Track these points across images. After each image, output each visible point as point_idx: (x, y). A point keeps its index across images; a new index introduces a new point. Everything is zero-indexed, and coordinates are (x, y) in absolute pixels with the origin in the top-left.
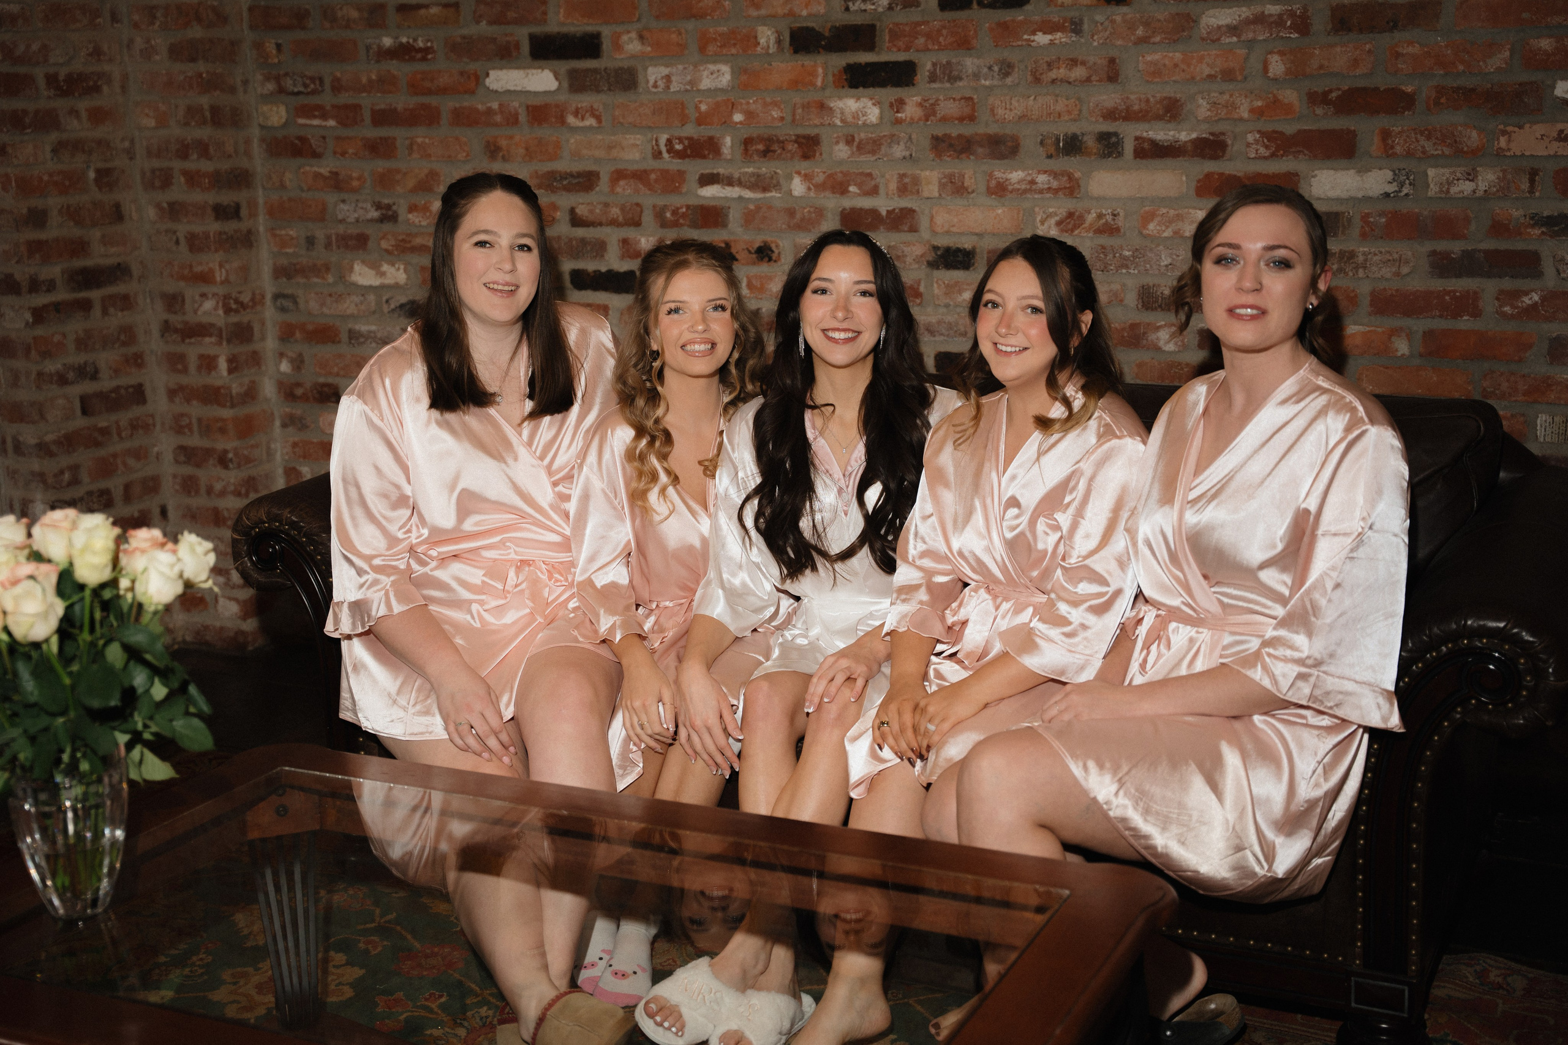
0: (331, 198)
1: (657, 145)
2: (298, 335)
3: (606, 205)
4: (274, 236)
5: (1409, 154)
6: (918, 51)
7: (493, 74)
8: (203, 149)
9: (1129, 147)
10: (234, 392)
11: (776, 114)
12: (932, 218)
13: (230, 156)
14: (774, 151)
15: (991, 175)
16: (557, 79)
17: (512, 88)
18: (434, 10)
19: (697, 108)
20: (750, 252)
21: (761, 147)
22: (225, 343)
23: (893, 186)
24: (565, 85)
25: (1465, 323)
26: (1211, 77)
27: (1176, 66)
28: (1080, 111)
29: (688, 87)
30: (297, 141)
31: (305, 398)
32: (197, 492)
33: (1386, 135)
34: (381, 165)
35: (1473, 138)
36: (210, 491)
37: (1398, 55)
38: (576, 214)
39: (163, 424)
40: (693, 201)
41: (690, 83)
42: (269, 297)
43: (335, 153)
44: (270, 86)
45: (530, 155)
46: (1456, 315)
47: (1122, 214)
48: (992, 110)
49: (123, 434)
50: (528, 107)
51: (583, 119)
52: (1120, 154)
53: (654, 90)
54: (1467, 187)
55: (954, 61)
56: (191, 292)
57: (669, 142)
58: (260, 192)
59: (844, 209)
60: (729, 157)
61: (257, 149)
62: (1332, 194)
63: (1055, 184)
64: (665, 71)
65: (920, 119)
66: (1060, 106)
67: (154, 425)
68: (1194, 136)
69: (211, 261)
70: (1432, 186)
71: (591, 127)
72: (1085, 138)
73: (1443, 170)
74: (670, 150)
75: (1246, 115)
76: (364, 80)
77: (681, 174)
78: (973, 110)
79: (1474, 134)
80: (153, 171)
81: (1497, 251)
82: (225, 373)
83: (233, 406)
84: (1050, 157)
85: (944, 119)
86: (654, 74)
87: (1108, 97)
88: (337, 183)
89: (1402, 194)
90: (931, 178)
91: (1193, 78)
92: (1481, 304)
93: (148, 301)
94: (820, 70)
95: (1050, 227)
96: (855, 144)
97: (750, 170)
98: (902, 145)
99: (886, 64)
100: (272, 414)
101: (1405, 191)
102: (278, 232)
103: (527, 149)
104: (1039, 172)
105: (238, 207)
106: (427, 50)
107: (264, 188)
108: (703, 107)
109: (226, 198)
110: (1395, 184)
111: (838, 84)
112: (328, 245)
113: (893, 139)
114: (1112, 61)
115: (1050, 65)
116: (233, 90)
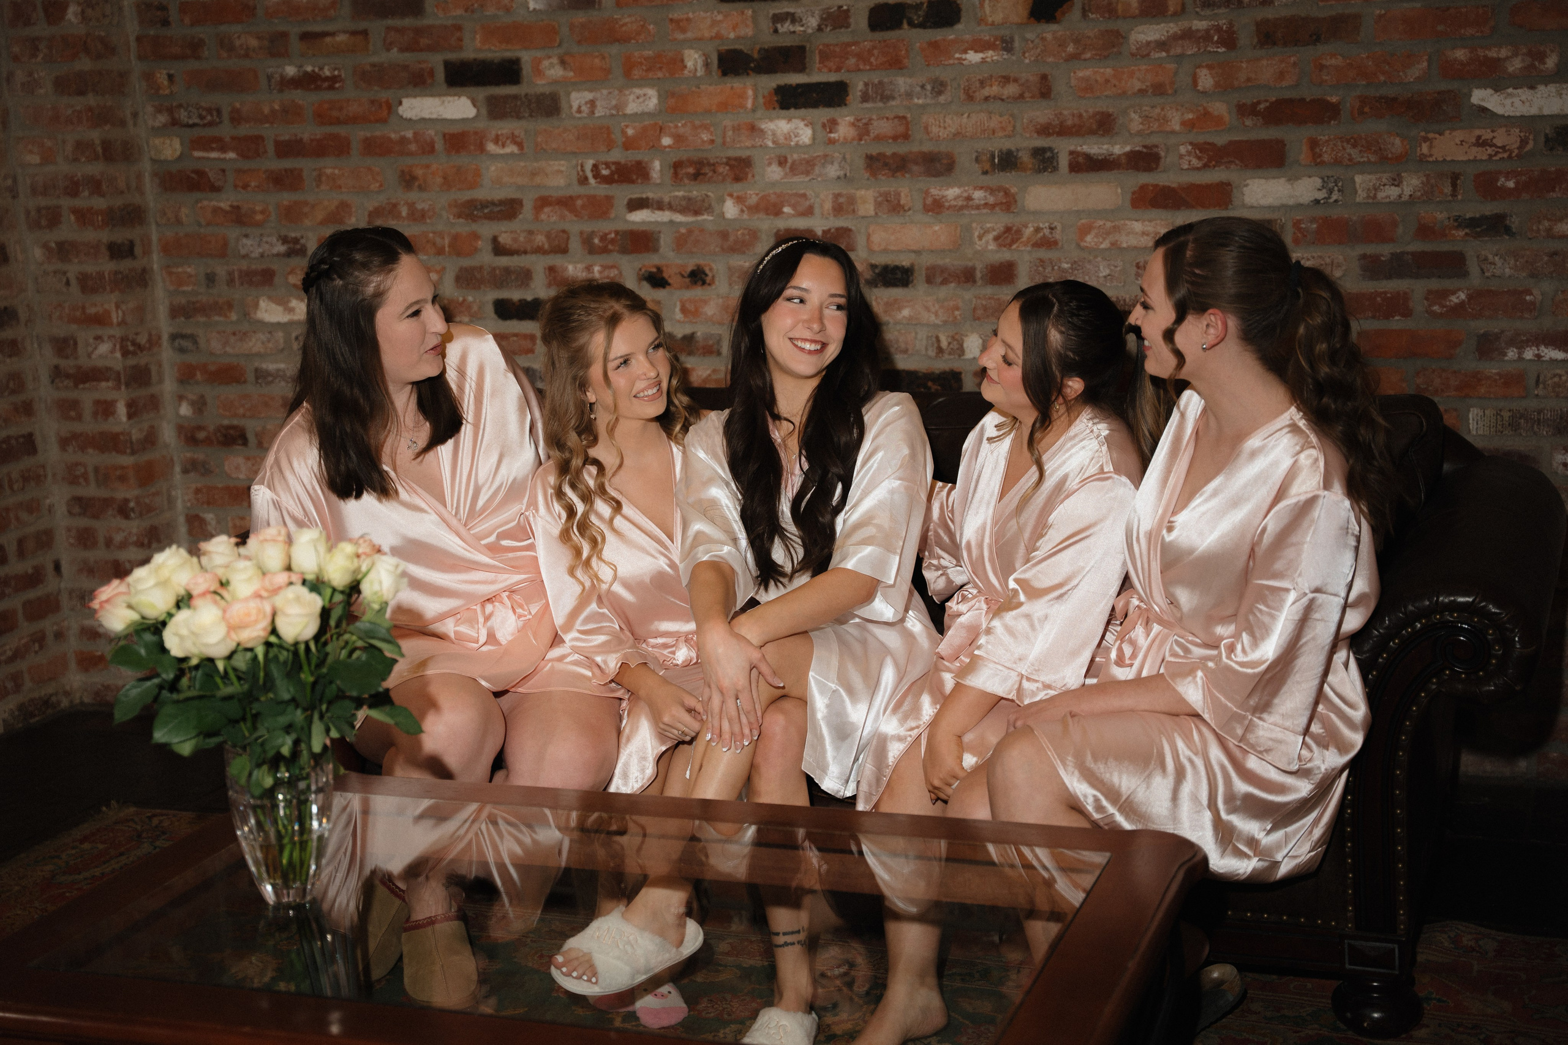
0: (232, 233)
1: (583, 171)
2: (199, 376)
3: (531, 232)
4: (170, 274)
5: (1337, 162)
6: (848, 71)
7: (406, 102)
8: (96, 186)
9: (1064, 161)
10: (134, 438)
11: (705, 136)
12: (869, 236)
13: (122, 192)
14: (705, 174)
15: (927, 192)
16: (475, 106)
17: (427, 116)
18: (341, 38)
19: (624, 132)
20: (683, 276)
21: (691, 170)
22: (123, 387)
23: (828, 206)
24: (484, 111)
25: (1397, 323)
26: (1142, 92)
27: (1107, 81)
28: (1014, 127)
29: (614, 112)
30: (193, 175)
31: (208, 441)
32: (95, 544)
33: (1313, 144)
34: (287, 198)
35: (1397, 145)
36: (109, 543)
37: (1322, 67)
38: (499, 243)
39: (54, 475)
40: (621, 226)
41: (617, 107)
42: (165, 337)
43: (236, 186)
44: (162, 119)
45: (447, 184)
46: (1388, 316)
47: (1059, 228)
48: (926, 128)
49: (15, 487)
50: (444, 135)
51: (503, 146)
52: (1055, 169)
53: (578, 115)
54: (1393, 192)
55: (886, 80)
56: (84, 336)
57: (595, 167)
58: (154, 227)
59: (779, 231)
60: (658, 181)
61: (149, 185)
62: (1264, 202)
63: (991, 200)
64: (589, 96)
65: (853, 139)
66: (994, 123)
67: (45, 476)
68: (1128, 149)
69: (107, 302)
70: (1360, 192)
71: (512, 154)
72: (1020, 154)
73: (1369, 177)
74: (597, 175)
75: (1177, 128)
76: (266, 111)
77: (609, 199)
78: (907, 129)
79: (1398, 141)
80: (39, 210)
81: (1423, 254)
82: (124, 419)
83: (133, 453)
84: (985, 173)
85: (879, 138)
86: (578, 99)
87: (1042, 113)
88: (238, 217)
89: (1331, 200)
90: (867, 199)
91: (1124, 93)
92: (1411, 304)
93: (36, 346)
94: (750, 92)
95: (987, 242)
96: (788, 165)
97: (680, 194)
98: (836, 166)
99: (818, 84)
100: (172, 460)
101: (1334, 197)
102: (174, 270)
103: (445, 178)
104: (975, 188)
105: (132, 244)
106: (334, 79)
107: (157, 224)
108: (630, 132)
109: (121, 235)
110: (1324, 191)
111: (768, 105)
112: (230, 282)
113: (826, 159)
114: (1044, 77)
115: (982, 83)
116: (123, 123)
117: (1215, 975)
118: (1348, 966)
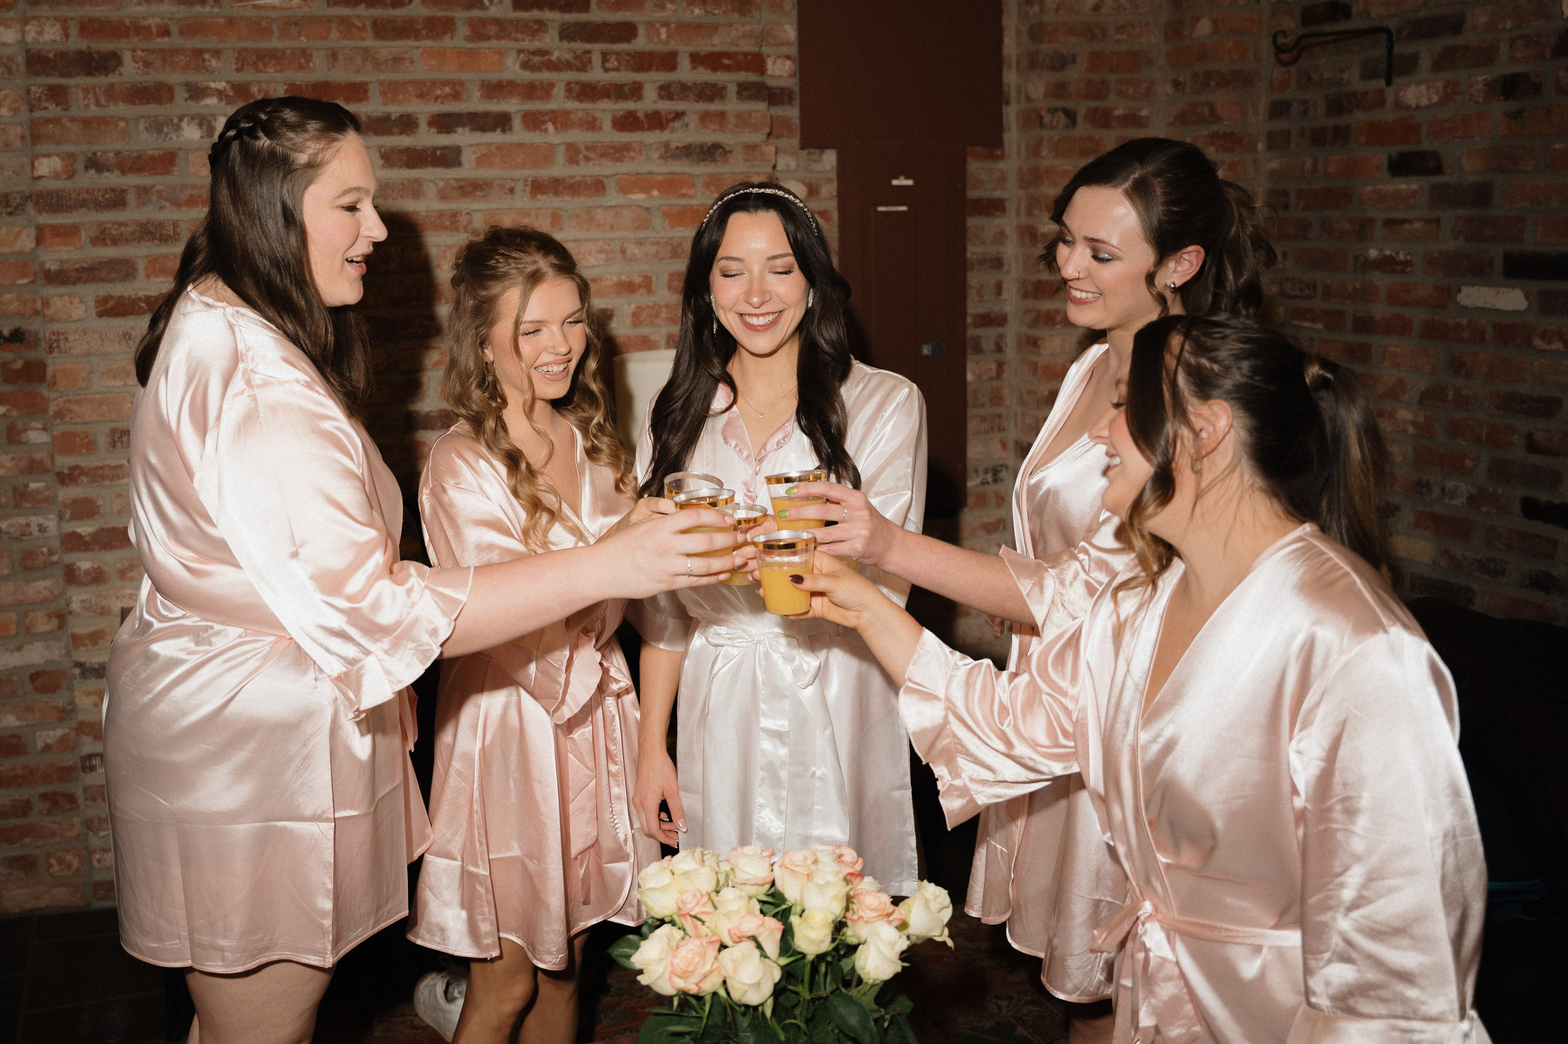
7: (1466, 290)
16: (1527, 298)
17: (1481, 305)
18: (1417, 225)
24: (1535, 305)
38: (1534, 440)
45: (1491, 374)
50: (1495, 325)
51: (1550, 342)
71: (1557, 352)
76: (1350, 289)
103: (1490, 368)
106: (1406, 263)
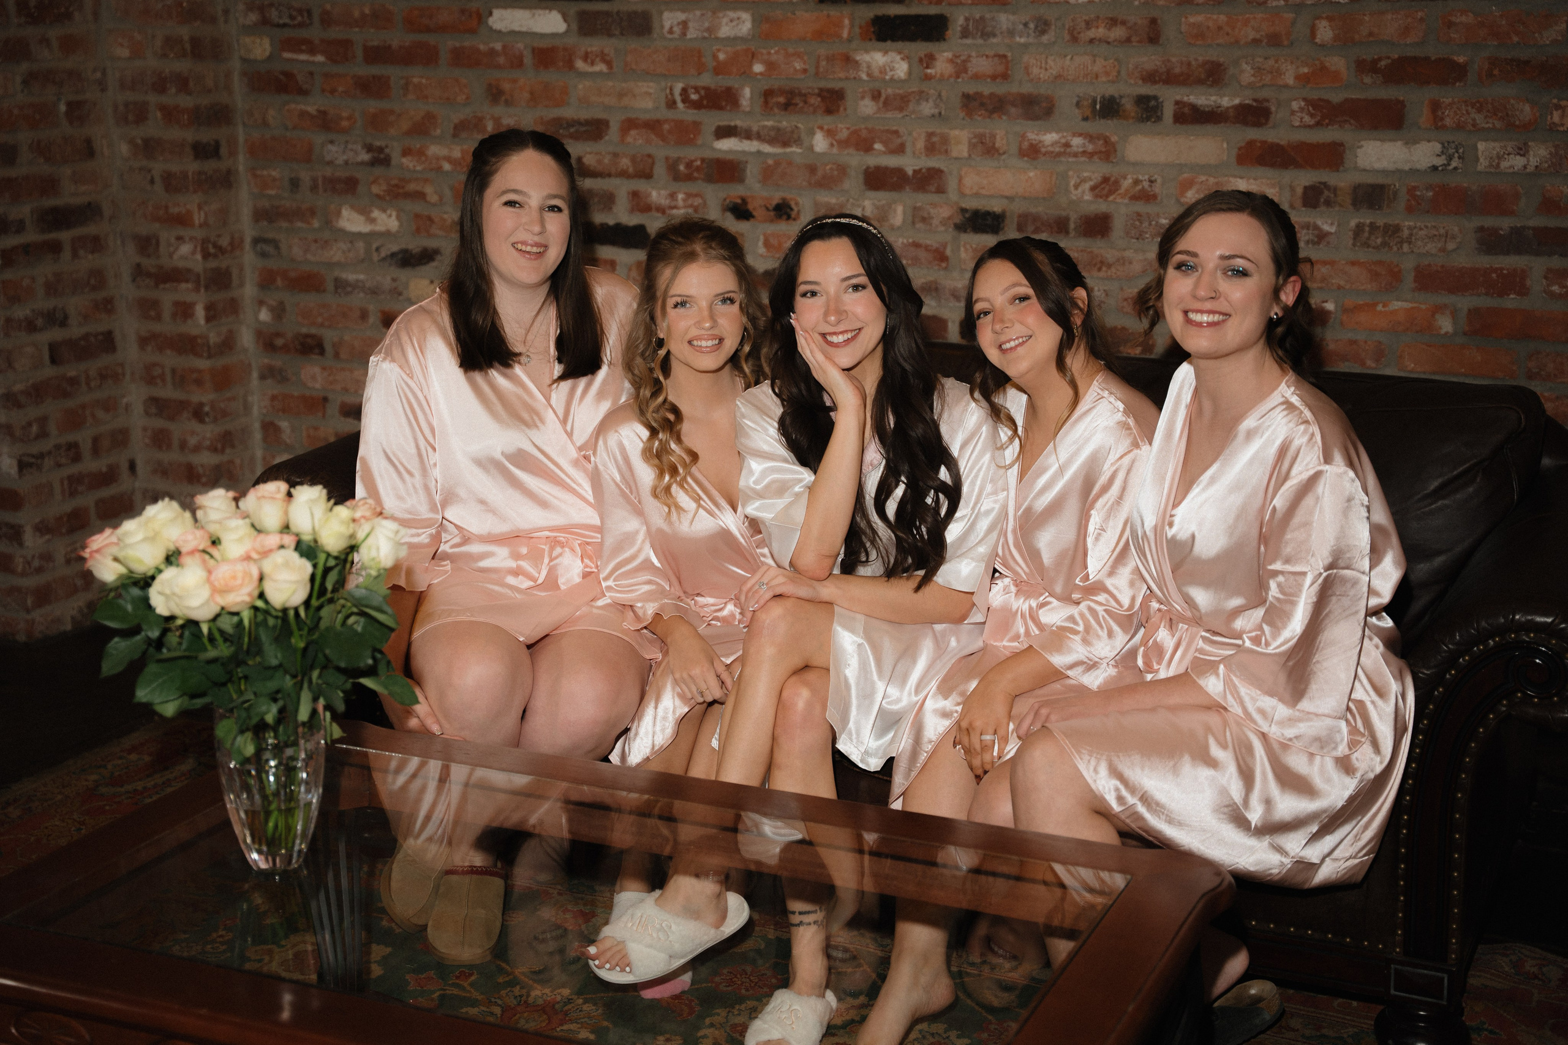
0: (319, 139)
1: (672, 94)
2: (279, 282)
3: (616, 155)
4: (255, 176)
5: (1459, 127)
6: (949, 4)
7: (497, 13)
8: (183, 84)
9: (1168, 112)
10: (211, 341)
11: (798, 65)
12: (960, 180)
13: (210, 91)
14: (796, 105)
15: (1023, 136)
16: (565, 21)
17: (517, 29)
19: (715, 57)
20: (767, 209)
21: (782, 100)
22: (202, 290)
23: (921, 144)
24: (574, 26)
25: (1511, 301)
26: (1256, 42)
27: (1220, 28)
28: (1119, 72)
29: (706, 35)
30: (281, 77)
31: (285, 349)
32: (169, 446)
33: (1435, 106)
34: (373, 105)
35: (1526, 111)
36: (183, 445)
37: (1450, 25)
38: (583, 164)
39: (133, 374)
40: (708, 154)
41: (708, 30)
42: (248, 240)
43: (323, 91)
44: (253, 17)
45: (534, 99)
46: (1502, 293)
47: (1159, 181)
48: (1026, 68)
49: (93, 384)
50: (533, 50)
51: (592, 64)
52: (1159, 119)
53: (670, 36)
54: (1518, 162)
55: (988, 16)
56: (166, 235)
57: (684, 91)
58: (240, 130)
59: (868, 168)
60: (748, 109)
61: (238, 84)
62: (1378, 166)
63: (1090, 148)
64: (681, 16)
65: (950, 76)
66: (1099, 66)
67: (124, 375)
68: (1237, 101)
69: (190, 203)
70: (1481, 160)
71: (600, 73)
72: (1123, 101)
73: (1493, 144)
74: (685, 99)
75: (1291, 81)
76: (357, 14)
77: (697, 125)
78: (1007, 69)
79: (1527, 108)
80: (126, 105)
81: (1546, 228)
82: (202, 322)
83: (210, 357)
84: (1085, 119)
85: (976, 77)
86: (670, 19)
87: (1148, 59)
88: (325, 122)
89: (1451, 168)
90: (961, 138)
91: (1237, 42)
92: (1528, 282)
93: (119, 242)
94: (847, 22)
95: (1084, 192)
96: (882, 99)
97: (770, 123)
98: (931, 103)
99: (918, 17)
100: (250, 365)
101: (1454, 164)
102: (259, 172)
103: (532, 93)
104: (1074, 135)
105: (217, 146)
107: (244, 124)
108: (722, 56)
109: (206, 135)
110: (1444, 157)
111: (865, 37)
112: (314, 188)
113: (922, 95)
114: (1153, 21)
115: (1088, 24)
116: (213, 20)
117: (1253, 992)
118: (1393, 992)
